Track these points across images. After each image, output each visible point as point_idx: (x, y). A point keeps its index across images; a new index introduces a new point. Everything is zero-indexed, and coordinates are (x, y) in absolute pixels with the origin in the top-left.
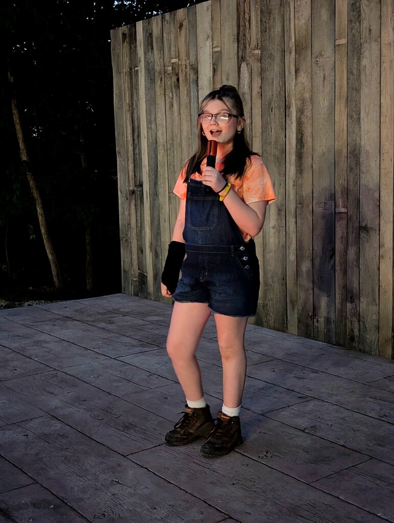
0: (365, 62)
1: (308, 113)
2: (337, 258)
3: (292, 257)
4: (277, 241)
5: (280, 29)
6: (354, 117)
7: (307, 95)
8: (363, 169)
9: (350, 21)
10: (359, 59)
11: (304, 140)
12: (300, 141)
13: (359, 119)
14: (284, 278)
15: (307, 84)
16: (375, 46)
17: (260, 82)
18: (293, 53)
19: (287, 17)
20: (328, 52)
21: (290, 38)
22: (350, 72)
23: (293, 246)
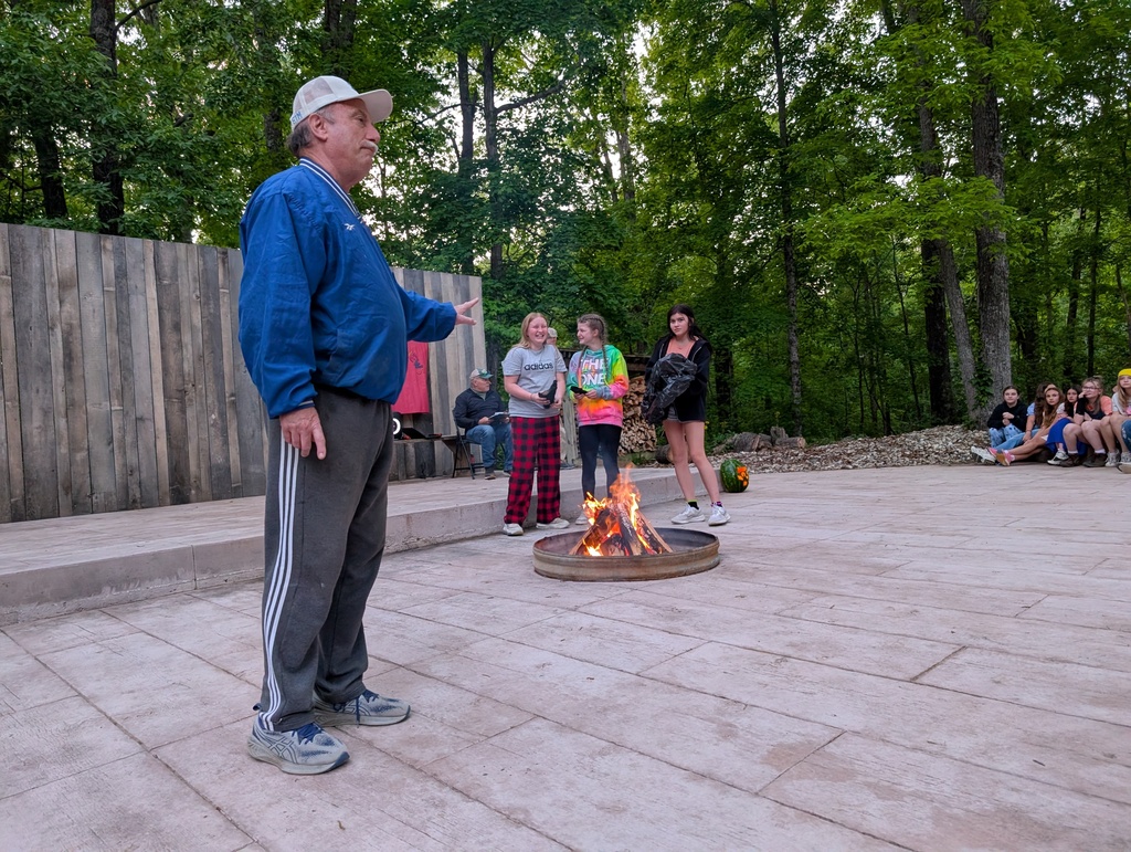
0: (133, 306)
1: (77, 333)
2: (115, 444)
3: (63, 450)
4: (43, 439)
5: (38, 265)
6: (125, 341)
7: (75, 322)
8: (136, 378)
9: (116, 277)
10: (128, 304)
11: (73, 355)
12: (69, 355)
13: (130, 345)
14: (54, 470)
15: (74, 312)
16: (140, 297)
17: (11, 303)
18: (56, 288)
19: (46, 258)
20: (97, 293)
21: (52, 276)
22: (119, 311)
23: (65, 442)
